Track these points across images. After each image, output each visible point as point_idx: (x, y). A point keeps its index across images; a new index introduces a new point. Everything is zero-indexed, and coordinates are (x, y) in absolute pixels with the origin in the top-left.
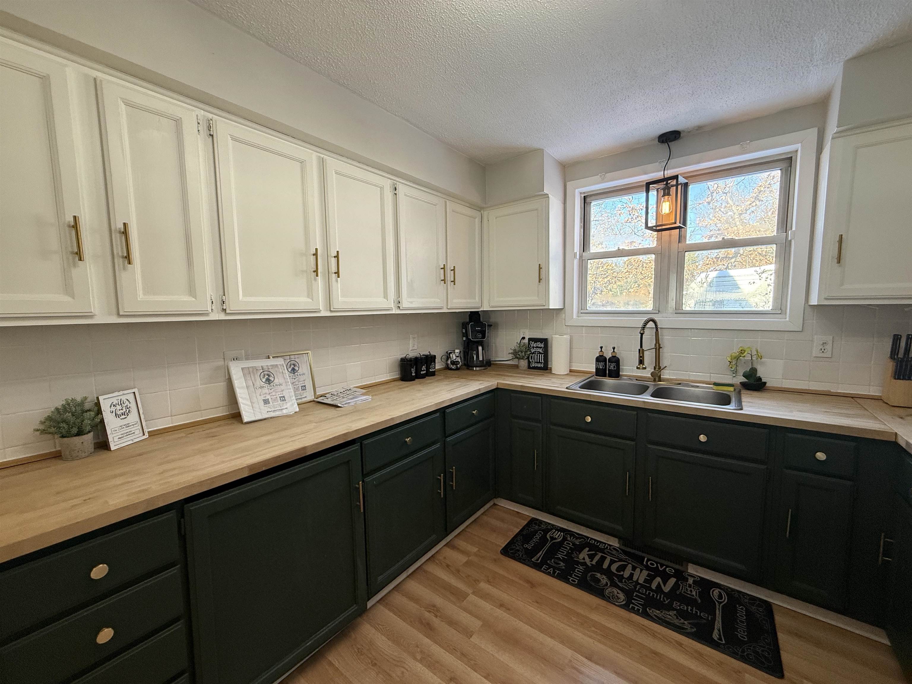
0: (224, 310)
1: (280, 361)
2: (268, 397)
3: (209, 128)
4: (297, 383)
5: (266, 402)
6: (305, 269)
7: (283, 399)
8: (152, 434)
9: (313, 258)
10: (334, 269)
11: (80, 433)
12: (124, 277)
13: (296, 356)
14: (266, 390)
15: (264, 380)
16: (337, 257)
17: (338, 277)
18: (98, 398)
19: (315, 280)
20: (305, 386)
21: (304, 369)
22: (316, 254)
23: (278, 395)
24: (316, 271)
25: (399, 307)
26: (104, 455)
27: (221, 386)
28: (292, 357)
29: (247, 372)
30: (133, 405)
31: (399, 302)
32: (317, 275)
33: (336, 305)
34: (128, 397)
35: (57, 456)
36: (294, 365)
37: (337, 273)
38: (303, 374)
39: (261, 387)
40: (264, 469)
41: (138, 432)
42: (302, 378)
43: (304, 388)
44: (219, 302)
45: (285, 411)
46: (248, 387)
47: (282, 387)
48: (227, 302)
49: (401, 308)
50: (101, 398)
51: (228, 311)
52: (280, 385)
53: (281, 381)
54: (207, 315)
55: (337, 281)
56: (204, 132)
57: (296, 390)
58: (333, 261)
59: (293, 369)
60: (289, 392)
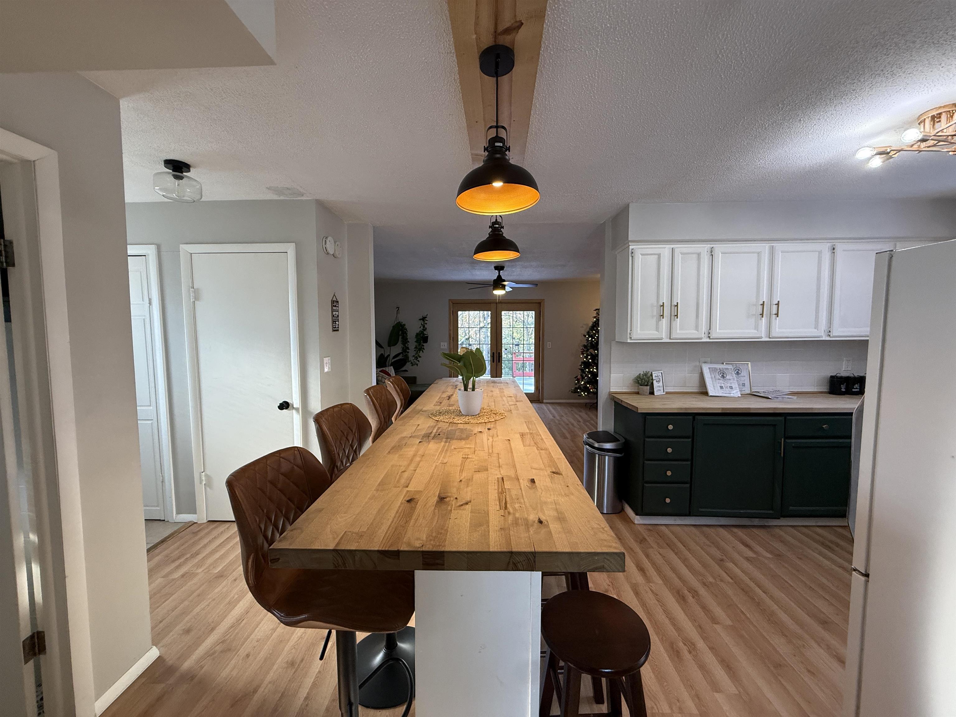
0: (709, 337)
1: (730, 367)
2: (723, 385)
3: (711, 252)
4: (739, 381)
5: (721, 387)
6: (754, 313)
7: (731, 388)
8: (667, 393)
9: (761, 307)
10: (774, 311)
11: (647, 385)
12: (673, 323)
13: (740, 365)
14: (721, 381)
15: (721, 376)
16: (778, 304)
17: (778, 316)
18: (652, 373)
19: (761, 319)
20: (744, 384)
21: (744, 373)
22: (763, 305)
23: (729, 385)
24: (762, 315)
25: (830, 335)
26: (652, 396)
27: (696, 376)
28: (737, 365)
29: (712, 370)
30: (661, 378)
31: (830, 332)
32: (762, 317)
33: (773, 334)
34: (658, 374)
35: (638, 393)
36: (738, 370)
37: (777, 315)
38: (744, 376)
39: (719, 379)
40: (728, 412)
41: (662, 390)
42: (743, 379)
43: (744, 385)
44: (707, 333)
45: (732, 395)
46: (712, 378)
47: (731, 381)
48: (711, 333)
49: (831, 336)
50: (653, 372)
51: (711, 338)
52: (730, 380)
53: (731, 378)
54: (701, 339)
55: (776, 319)
56: (709, 253)
57: (739, 385)
58: (775, 307)
59: (738, 372)
60: (735, 385)
